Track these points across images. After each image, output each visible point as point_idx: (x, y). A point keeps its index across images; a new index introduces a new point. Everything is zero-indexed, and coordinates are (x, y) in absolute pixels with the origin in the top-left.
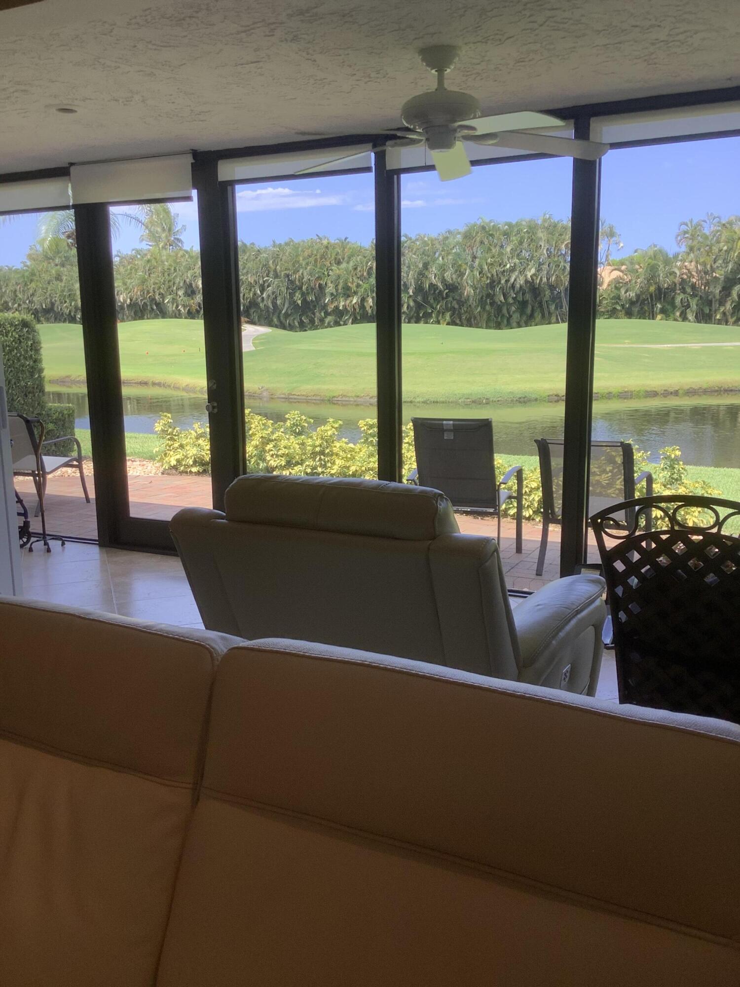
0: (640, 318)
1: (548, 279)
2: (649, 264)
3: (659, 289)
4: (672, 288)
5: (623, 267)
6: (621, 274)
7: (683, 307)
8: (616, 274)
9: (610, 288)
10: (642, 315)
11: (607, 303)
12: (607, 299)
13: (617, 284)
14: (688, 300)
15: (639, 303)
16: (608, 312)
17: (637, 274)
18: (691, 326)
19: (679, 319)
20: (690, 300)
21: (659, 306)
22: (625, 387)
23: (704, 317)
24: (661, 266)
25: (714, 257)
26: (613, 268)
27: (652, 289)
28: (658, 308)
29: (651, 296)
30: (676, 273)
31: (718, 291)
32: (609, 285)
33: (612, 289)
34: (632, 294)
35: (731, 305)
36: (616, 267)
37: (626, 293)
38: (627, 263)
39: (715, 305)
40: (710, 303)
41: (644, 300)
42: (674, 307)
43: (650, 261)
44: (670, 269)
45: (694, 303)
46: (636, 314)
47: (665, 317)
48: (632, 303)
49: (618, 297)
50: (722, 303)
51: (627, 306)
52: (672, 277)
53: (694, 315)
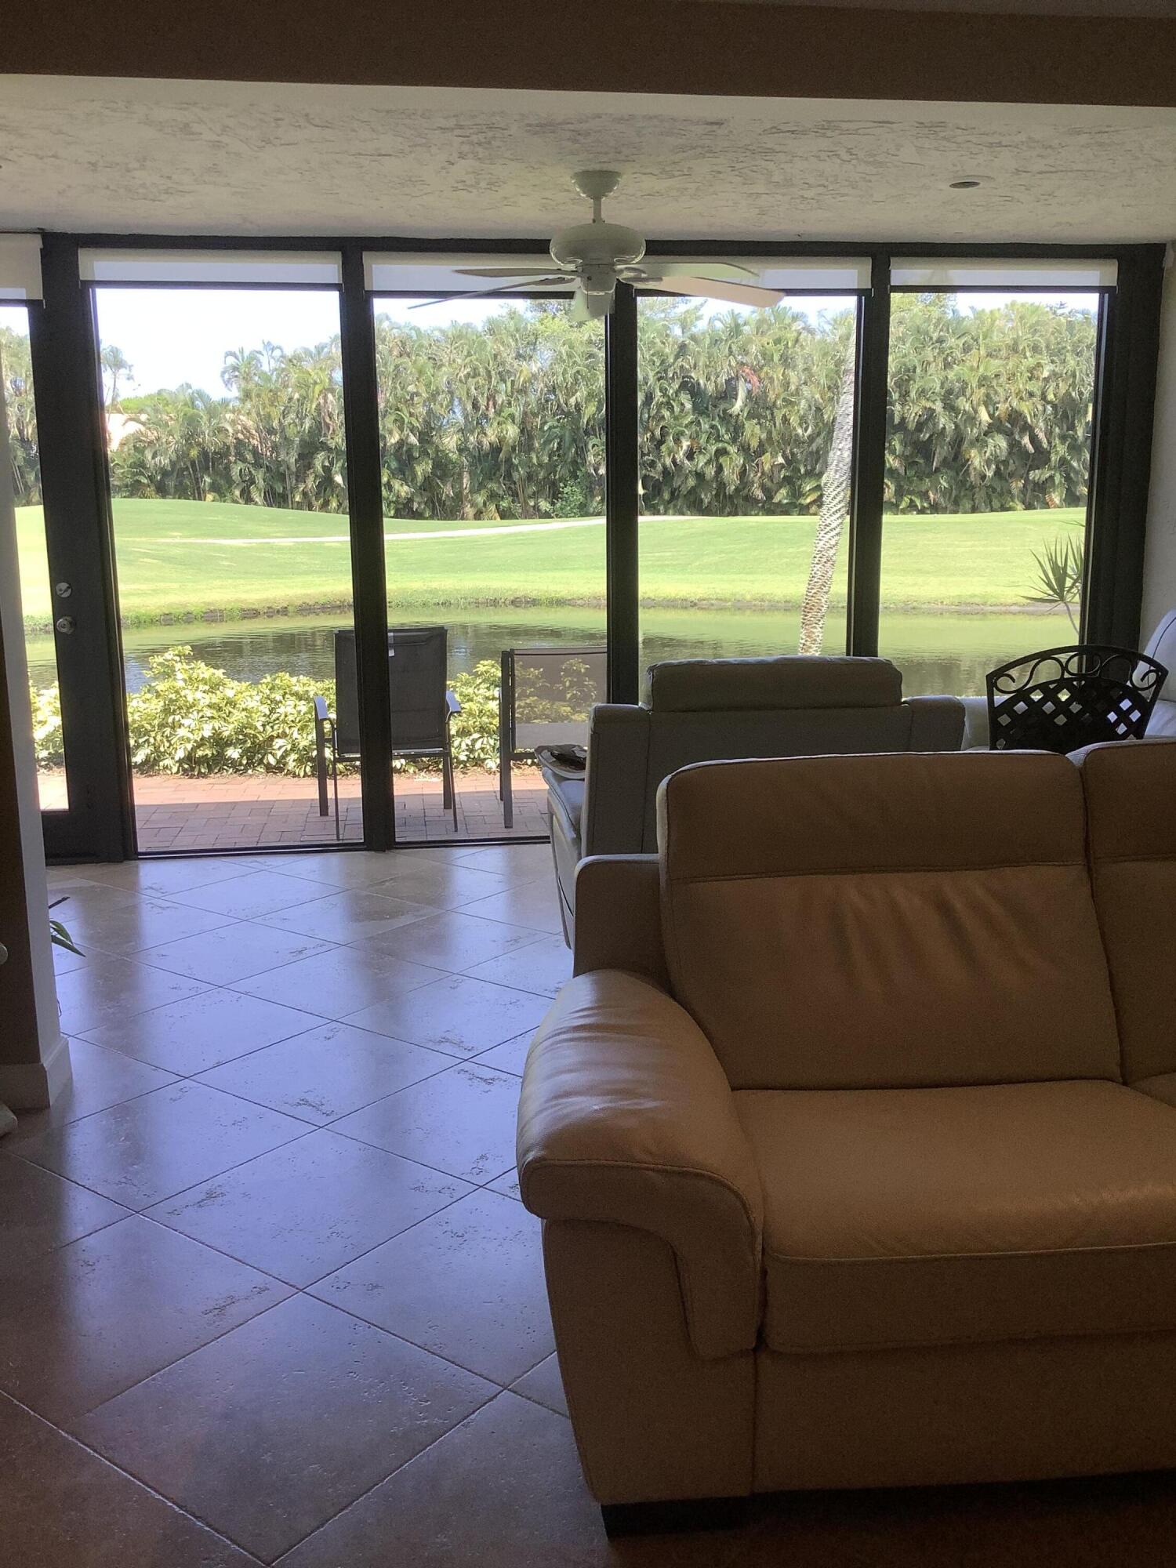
0: (179, 498)
1: (21, 432)
2: (185, 415)
3: (204, 454)
4: (223, 453)
5: (143, 417)
6: (143, 429)
7: (244, 482)
8: (133, 427)
9: (126, 449)
10: (182, 493)
11: (123, 473)
12: (123, 467)
13: (138, 444)
14: (250, 472)
15: (175, 474)
16: (127, 486)
17: (168, 429)
18: (261, 511)
19: (240, 501)
20: (253, 472)
21: (208, 480)
22: (209, 604)
23: (277, 498)
24: (205, 418)
25: (283, 408)
26: (126, 416)
27: (194, 453)
28: (207, 484)
29: (193, 463)
30: (227, 430)
31: (293, 460)
32: (122, 444)
33: (129, 450)
34: (164, 461)
35: (314, 482)
36: (133, 416)
37: (153, 458)
38: (149, 410)
39: (291, 481)
40: (282, 477)
41: (183, 470)
42: (230, 482)
43: (187, 409)
44: (218, 424)
45: (259, 476)
46: (172, 490)
47: (217, 497)
48: (165, 473)
49: (141, 465)
50: (300, 477)
51: (159, 478)
52: (221, 436)
53: (263, 495)
